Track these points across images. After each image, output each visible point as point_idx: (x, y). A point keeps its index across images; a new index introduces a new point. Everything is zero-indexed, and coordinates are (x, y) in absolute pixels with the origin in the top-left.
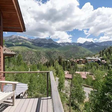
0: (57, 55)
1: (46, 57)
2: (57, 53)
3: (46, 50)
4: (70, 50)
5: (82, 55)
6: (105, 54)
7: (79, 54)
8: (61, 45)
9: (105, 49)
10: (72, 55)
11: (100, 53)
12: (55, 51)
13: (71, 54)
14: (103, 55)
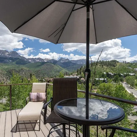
0: (25, 74)
1: (7, 78)
2: (25, 71)
3: (7, 67)
4: (42, 68)
5: (58, 74)
6: (82, 72)
7: (54, 73)
8: (30, 61)
9: (82, 67)
10: (45, 74)
11: (77, 72)
12: (22, 69)
13: (44, 72)
14: (80, 73)
